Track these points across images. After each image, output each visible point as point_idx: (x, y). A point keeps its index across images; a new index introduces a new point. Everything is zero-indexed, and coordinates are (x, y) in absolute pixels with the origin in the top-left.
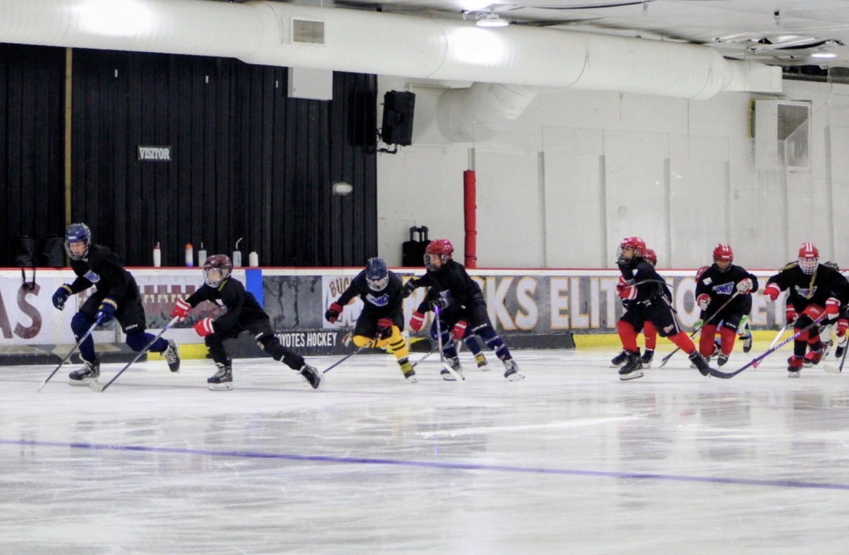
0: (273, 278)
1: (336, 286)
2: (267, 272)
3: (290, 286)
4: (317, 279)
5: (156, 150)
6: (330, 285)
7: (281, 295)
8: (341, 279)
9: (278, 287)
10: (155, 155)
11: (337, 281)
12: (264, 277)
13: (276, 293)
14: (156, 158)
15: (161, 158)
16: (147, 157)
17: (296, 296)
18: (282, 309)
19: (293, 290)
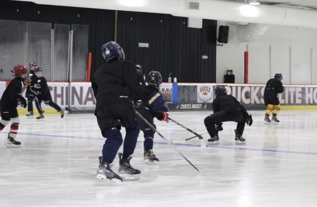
0: (181, 86)
1: (202, 89)
2: (179, 84)
3: (187, 89)
4: (196, 87)
5: (144, 44)
6: (200, 89)
7: (184, 92)
8: (203, 87)
9: (183, 89)
10: (144, 45)
11: (202, 87)
12: (178, 86)
13: (182, 91)
14: (144, 46)
15: (146, 46)
16: (141, 46)
17: (189, 92)
18: (184, 96)
19: (188, 90)
